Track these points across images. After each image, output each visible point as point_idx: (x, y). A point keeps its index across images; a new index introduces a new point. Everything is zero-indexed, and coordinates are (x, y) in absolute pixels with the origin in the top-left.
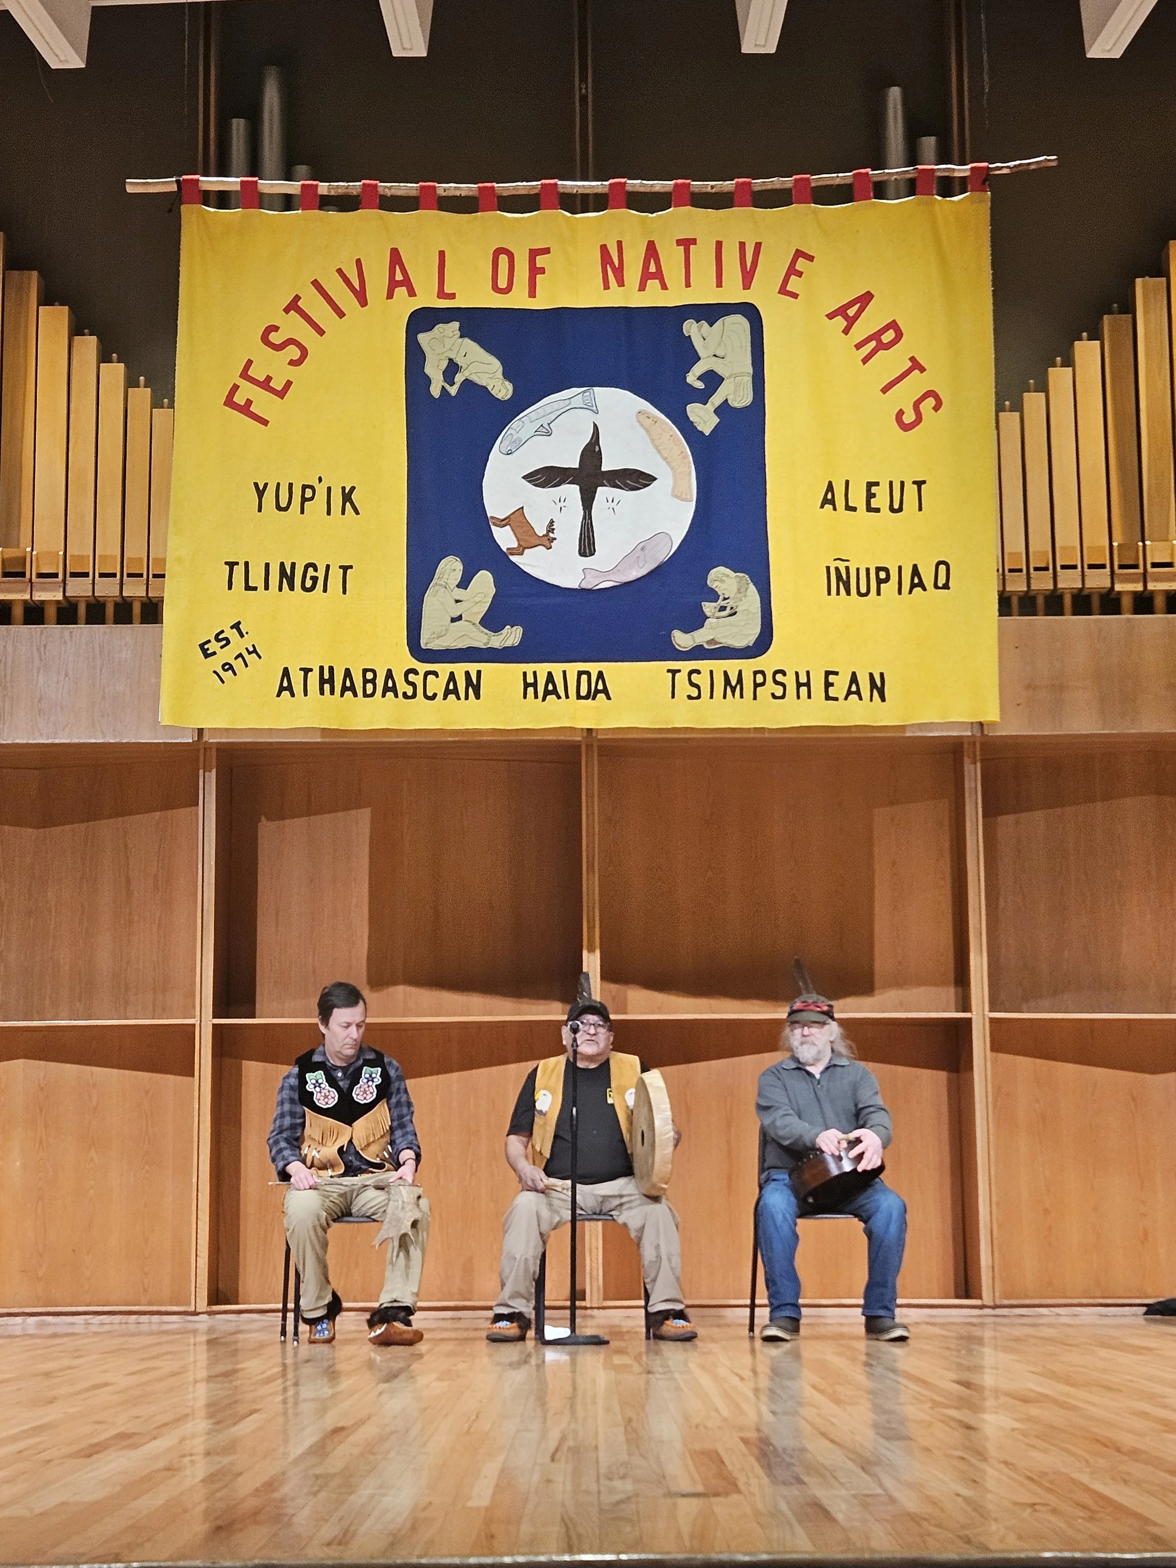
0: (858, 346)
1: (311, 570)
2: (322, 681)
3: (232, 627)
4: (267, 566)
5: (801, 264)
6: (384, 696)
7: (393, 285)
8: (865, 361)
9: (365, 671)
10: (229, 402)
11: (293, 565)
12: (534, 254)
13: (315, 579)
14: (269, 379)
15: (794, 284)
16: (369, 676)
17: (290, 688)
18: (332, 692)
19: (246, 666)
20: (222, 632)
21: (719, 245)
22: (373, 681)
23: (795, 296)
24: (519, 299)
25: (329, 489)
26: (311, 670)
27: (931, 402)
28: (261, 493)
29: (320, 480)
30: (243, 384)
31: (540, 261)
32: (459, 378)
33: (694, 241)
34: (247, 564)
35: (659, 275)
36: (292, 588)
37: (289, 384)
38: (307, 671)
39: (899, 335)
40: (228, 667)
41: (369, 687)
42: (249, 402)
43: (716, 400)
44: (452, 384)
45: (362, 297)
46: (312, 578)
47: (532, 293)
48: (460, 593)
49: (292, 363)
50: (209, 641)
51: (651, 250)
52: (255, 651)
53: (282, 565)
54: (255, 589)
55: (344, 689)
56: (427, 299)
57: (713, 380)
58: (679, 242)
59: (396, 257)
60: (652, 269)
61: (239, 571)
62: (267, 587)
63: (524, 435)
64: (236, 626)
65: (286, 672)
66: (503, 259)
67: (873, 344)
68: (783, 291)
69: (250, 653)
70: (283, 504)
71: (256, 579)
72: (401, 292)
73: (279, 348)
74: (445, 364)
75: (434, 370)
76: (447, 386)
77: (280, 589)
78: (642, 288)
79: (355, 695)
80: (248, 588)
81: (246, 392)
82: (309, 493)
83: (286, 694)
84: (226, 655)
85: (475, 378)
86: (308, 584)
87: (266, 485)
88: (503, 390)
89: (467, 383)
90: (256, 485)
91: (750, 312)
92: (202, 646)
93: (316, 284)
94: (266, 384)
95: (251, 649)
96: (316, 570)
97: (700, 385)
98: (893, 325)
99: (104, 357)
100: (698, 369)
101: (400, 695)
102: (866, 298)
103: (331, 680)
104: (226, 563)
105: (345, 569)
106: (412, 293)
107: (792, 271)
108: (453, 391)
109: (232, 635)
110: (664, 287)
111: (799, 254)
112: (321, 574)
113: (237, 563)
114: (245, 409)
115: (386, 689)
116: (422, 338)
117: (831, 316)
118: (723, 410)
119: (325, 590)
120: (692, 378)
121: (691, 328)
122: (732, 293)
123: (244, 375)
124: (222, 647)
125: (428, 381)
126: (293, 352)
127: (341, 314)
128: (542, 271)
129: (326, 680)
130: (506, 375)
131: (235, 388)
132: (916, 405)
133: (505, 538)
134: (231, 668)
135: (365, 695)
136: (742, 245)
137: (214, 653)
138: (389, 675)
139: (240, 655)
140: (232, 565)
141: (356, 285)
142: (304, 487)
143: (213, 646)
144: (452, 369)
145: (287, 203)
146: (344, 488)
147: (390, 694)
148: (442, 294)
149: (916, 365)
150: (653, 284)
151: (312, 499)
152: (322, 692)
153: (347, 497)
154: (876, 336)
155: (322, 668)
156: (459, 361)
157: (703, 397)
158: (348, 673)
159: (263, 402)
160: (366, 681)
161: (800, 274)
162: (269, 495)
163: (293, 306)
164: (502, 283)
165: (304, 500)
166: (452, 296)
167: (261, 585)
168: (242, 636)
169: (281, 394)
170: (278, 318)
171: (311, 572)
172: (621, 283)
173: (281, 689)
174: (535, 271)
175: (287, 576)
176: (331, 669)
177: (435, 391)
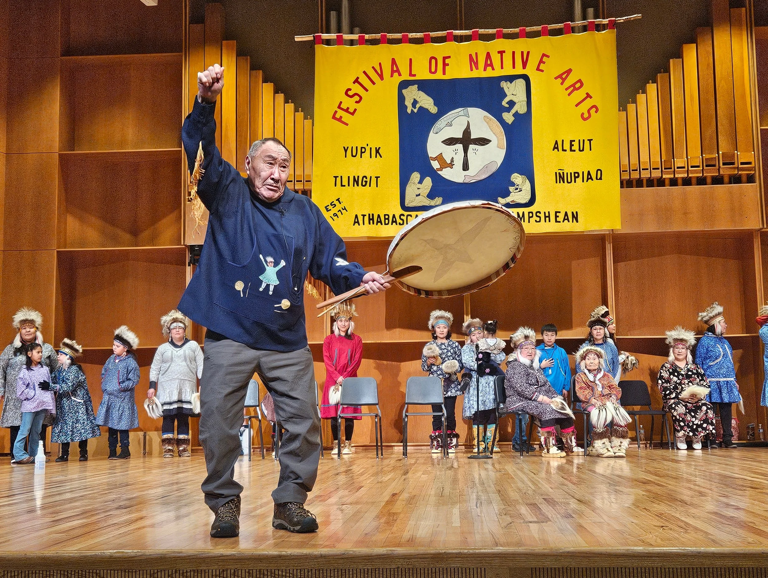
0: (567, 89)
1: (365, 178)
2: (370, 219)
3: (337, 200)
4: (349, 177)
5: (545, 59)
6: (392, 224)
7: (393, 72)
8: (569, 95)
9: (385, 215)
10: (334, 117)
11: (358, 177)
12: (445, 58)
13: (366, 182)
14: (348, 108)
15: (542, 67)
16: (387, 217)
17: (358, 222)
18: (373, 223)
19: (342, 214)
20: (333, 202)
21: (514, 53)
22: (388, 219)
23: (542, 71)
24: (439, 76)
25: (371, 148)
26: (366, 215)
27: (594, 109)
28: (346, 151)
29: (367, 145)
30: (339, 110)
31: (447, 61)
32: (418, 106)
33: (504, 52)
34: (341, 177)
35: (491, 65)
36: (358, 185)
37: (355, 110)
38: (364, 216)
39: (582, 85)
40: (335, 215)
41: (387, 221)
42: (341, 117)
43: (513, 111)
44: (415, 108)
45: (381, 77)
46: (365, 181)
47: (444, 73)
48: (419, 186)
49: (357, 102)
50: (328, 206)
51: (488, 55)
52: (345, 209)
53: (354, 177)
54: (344, 186)
55: (378, 222)
56: (405, 76)
57: (512, 104)
58: (499, 52)
59: (394, 61)
60: (489, 62)
61: (339, 180)
62: (349, 185)
63: (442, 126)
64: (338, 200)
65: (356, 216)
66: (433, 61)
67: (572, 88)
68: (538, 69)
69: (343, 209)
70: (354, 154)
71: (345, 182)
72: (396, 74)
73: (351, 97)
74: (412, 101)
75: (408, 103)
76: (413, 109)
77: (354, 186)
78: (485, 70)
79: (382, 224)
80: (342, 186)
81: (340, 113)
82: (363, 150)
83: (357, 224)
84: (334, 210)
85: (423, 106)
86: (364, 183)
87: (348, 147)
88: (434, 110)
89: (421, 108)
90: (344, 147)
91: (526, 78)
92: (326, 207)
93: (365, 73)
94: (347, 110)
95: (344, 208)
96: (366, 178)
97: (507, 106)
98: (580, 81)
99: (286, 101)
100: (507, 100)
101: (398, 224)
102: (569, 72)
103: (373, 219)
104: (334, 177)
105: (377, 178)
106: (400, 75)
107: (541, 61)
108: (416, 111)
109: (337, 203)
110: (493, 69)
111: (544, 55)
112: (368, 180)
113: (338, 177)
114: (340, 120)
115: (393, 222)
116: (404, 91)
117: (556, 78)
118: (516, 115)
119: (370, 186)
120: (504, 103)
121: (504, 84)
122: (519, 70)
123: (339, 107)
124: (333, 208)
125: (406, 107)
126: (357, 98)
127: (374, 83)
128: (448, 65)
129: (371, 219)
130: (435, 104)
131: (336, 112)
132: (589, 111)
133: (435, 165)
134: (337, 215)
135: (385, 224)
136: (522, 53)
137: (330, 210)
138: (394, 216)
139: (340, 210)
140: (336, 177)
141: (379, 72)
142: (362, 148)
143: (330, 207)
144: (415, 103)
145: (353, 43)
146: (376, 148)
147: (394, 224)
148: (411, 75)
149: (588, 96)
150: (489, 68)
151: (364, 152)
152: (370, 223)
153: (377, 151)
154: (573, 85)
155: (369, 214)
156: (418, 99)
157: (508, 110)
158: (379, 216)
159: (346, 117)
160: (385, 219)
161: (544, 63)
162: (349, 151)
163: (356, 81)
164: (433, 70)
165: (362, 153)
166: (415, 75)
167: (347, 185)
168: (340, 203)
169: (353, 114)
170: (352, 86)
171: (365, 179)
172: (477, 68)
173: (355, 222)
174: (445, 65)
175: (356, 181)
176: (373, 215)
177: (409, 111)
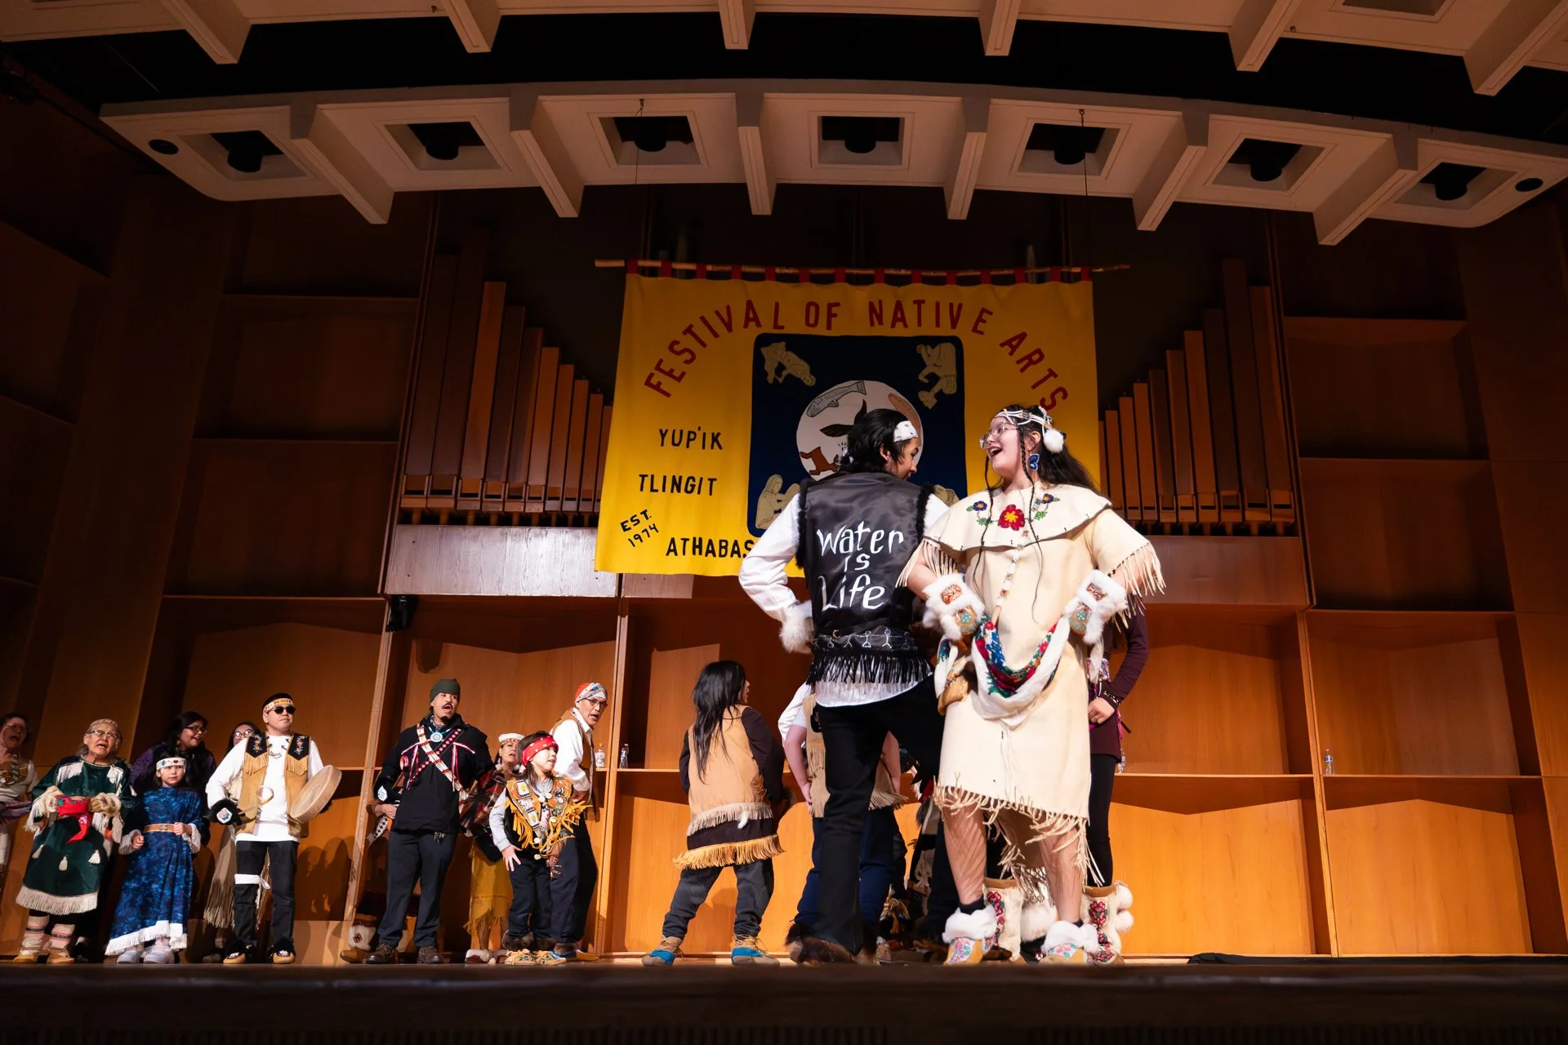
0: (1019, 362)
1: (691, 480)
2: (694, 547)
3: (641, 513)
4: (665, 478)
5: (985, 316)
6: (732, 556)
7: (747, 321)
8: (1022, 370)
9: (721, 541)
10: (648, 383)
11: (680, 477)
12: (830, 306)
13: (693, 486)
14: (672, 370)
15: (981, 327)
16: (724, 544)
17: (675, 551)
18: (700, 553)
19: (649, 536)
20: (635, 516)
21: (938, 304)
22: (726, 547)
23: (982, 333)
24: (821, 330)
25: (704, 434)
26: (688, 540)
27: (1060, 394)
28: (663, 435)
29: (699, 428)
30: (657, 373)
31: (834, 310)
32: (784, 373)
33: (923, 302)
34: (652, 476)
35: (903, 319)
36: (679, 491)
37: (683, 374)
38: (685, 540)
39: (1042, 357)
40: (638, 537)
41: (723, 551)
42: (659, 383)
43: (936, 389)
44: (780, 376)
45: (729, 327)
46: (691, 485)
47: (829, 327)
48: (780, 496)
49: (687, 362)
50: (627, 521)
51: (899, 306)
52: (655, 528)
53: (674, 477)
54: (657, 491)
55: (708, 552)
56: (766, 327)
57: (934, 379)
58: (915, 303)
59: (750, 305)
60: (899, 316)
61: (647, 481)
62: (664, 490)
63: (821, 406)
64: (644, 513)
65: (673, 541)
66: (813, 309)
67: (1027, 361)
68: (975, 330)
69: (651, 529)
70: (677, 442)
71: (658, 485)
72: (752, 324)
73: (679, 353)
74: (776, 365)
75: (770, 367)
76: (777, 377)
77: (672, 491)
78: (893, 326)
79: (714, 555)
80: (652, 490)
81: (658, 377)
82: (692, 436)
83: (672, 554)
84: (637, 530)
85: (794, 373)
86: (689, 488)
87: (667, 431)
88: (810, 381)
89: (789, 376)
90: (661, 431)
91: (956, 342)
92: (622, 524)
93: (703, 319)
94: (670, 374)
95: (652, 526)
96: (694, 480)
97: (926, 381)
98: (1039, 351)
99: (577, 376)
100: (926, 372)
101: (742, 555)
102: (1022, 336)
103: (700, 547)
104: (640, 476)
105: (712, 480)
106: (758, 325)
107: (980, 320)
108: (781, 380)
109: (641, 518)
110: (906, 326)
111: (984, 311)
112: (697, 483)
113: (647, 476)
114: (657, 387)
115: (733, 552)
116: (764, 350)
117: (1002, 345)
118: (940, 395)
119: (699, 493)
120: (922, 377)
121: (923, 350)
122: (945, 330)
123: (658, 368)
124: (635, 525)
125: (766, 374)
126: (687, 356)
127: (716, 335)
128: (835, 315)
129: (697, 547)
130: (812, 372)
131: (651, 375)
132: (1053, 396)
133: (809, 465)
134: (640, 537)
135: (720, 556)
136: (951, 305)
137: (630, 529)
138: (736, 543)
139: (646, 530)
140: (643, 477)
141: (726, 319)
142: (690, 432)
143: (629, 524)
144: (780, 368)
145: (689, 275)
146: (713, 434)
147: (736, 556)
148: (776, 326)
149: (1052, 373)
150: (899, 325)
151: (694, 439)
152: (694, 553)
153: (715, 439)
154: (1029, 357)
155: (695, 539)
156: (785, 363)
157: (928, 388)
158: (710, 542)
159: (667, 383)
160: (721, 547)
161: (984, 321)
162: (668, 437)
163: (689, 330)
164: (812, 321)
165: (689, 440)
166: (782, 327)
167: (661, 489)
168: (647, 518)
169: (679, 379)
170: (680, 337)
171: (691, 482)
172: (881, 323)
173: (670, 551)
174: (831, 315)
175: (676, 484)
176: (700, 539)
177: (770, 380)
